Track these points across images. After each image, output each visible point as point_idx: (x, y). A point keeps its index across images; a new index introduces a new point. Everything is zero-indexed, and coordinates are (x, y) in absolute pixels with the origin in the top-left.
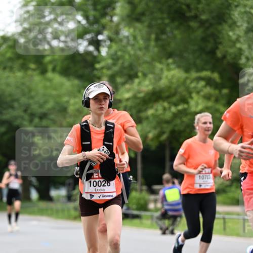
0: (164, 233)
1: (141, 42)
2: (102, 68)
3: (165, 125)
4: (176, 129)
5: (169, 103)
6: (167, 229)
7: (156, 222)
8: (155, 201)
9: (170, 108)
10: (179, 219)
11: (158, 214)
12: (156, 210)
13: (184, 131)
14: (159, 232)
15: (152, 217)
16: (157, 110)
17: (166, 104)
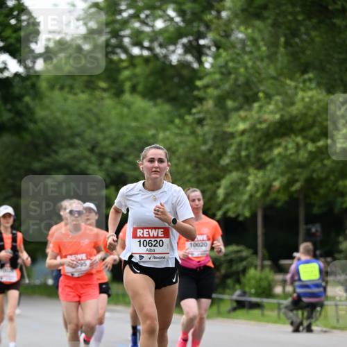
0: (296, 330)
1: (264, 48)
2: (207, 87)
3: (298, 170)
4: (315, 175)
5: (304, 138)
6: (301, 324)
7: (285, 314)
8: (284, 282)
9: (305, 144)
10: (319, 309)
11: (288, 302)
12: (286, 295)
13: (327, 179)
14: (290, 328)
15: (279, 306)
16: (286, 148)
17: (299, 140)
